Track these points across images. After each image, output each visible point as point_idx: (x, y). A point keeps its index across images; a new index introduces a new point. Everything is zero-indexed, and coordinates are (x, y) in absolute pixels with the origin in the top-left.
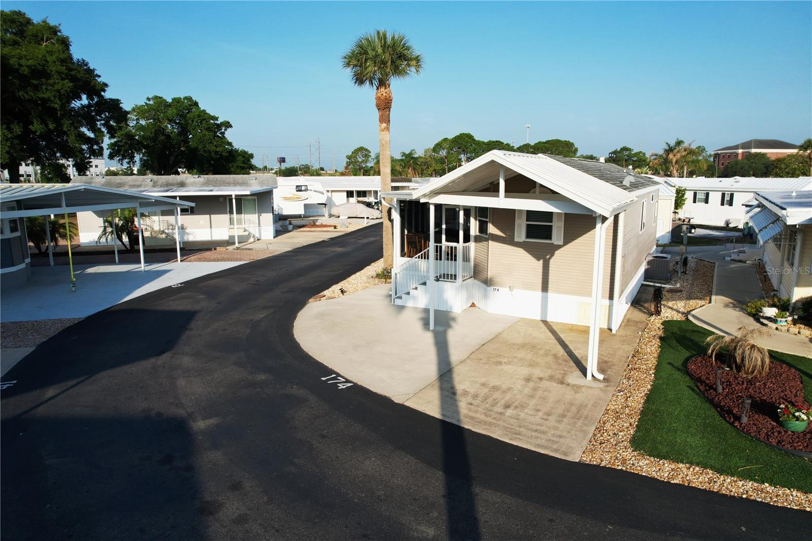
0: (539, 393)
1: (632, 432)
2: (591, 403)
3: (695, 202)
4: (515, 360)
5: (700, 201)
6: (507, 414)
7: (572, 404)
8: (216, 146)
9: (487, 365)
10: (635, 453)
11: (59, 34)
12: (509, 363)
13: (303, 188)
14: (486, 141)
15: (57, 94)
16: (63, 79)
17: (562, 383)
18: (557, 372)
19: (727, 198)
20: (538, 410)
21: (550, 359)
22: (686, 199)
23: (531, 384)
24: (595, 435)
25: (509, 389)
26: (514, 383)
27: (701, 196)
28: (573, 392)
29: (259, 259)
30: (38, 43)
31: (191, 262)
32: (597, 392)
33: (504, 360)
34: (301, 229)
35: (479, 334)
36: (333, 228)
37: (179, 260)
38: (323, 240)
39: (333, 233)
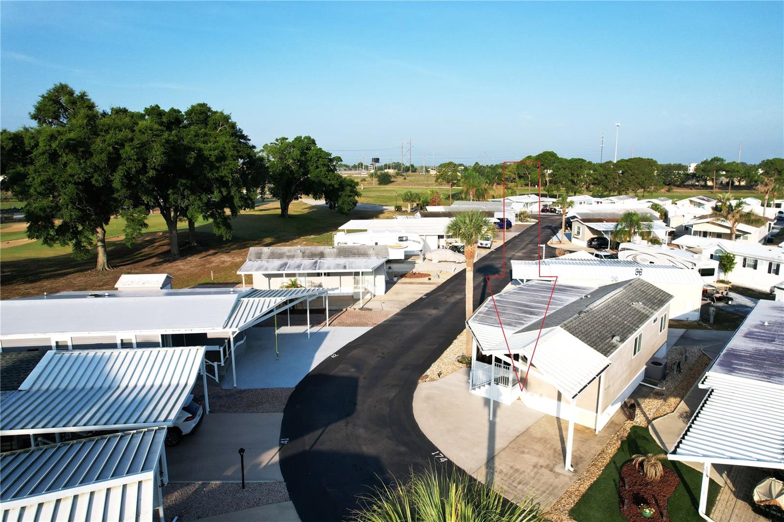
0: (538, 476)
1: (573, 506)
2: (561, 486)
3: (744, 266)
4: (532, 451)
5: (749, 266)
6: (519, 488)
7: (551, 485)
9: (517, 453)
10: (568, 517)
11: (230, 121)
12: (528, 453)
13: (404, 239)
14: (569, 158)
15: (231, 171)
17: (551, 470)
18: (552, 462)
19: (774, 267)
20: (533, 487)
21: (551, 452)
22: (736, 263)
23: (536, 470)
24: (555, 505)
25: (524, 472)
26: (527, 467)
27: (750, 262)
28: (555, 477)
29: (379, 323)
30: (216, 128)
31: (335, 326)
32: (567, 479)
33: (526, 450)
34: (403, 278)
35: (517, 427)
36: (427, 278)
37: (327, 324)
38: (422, 298)
39: (428, 285)
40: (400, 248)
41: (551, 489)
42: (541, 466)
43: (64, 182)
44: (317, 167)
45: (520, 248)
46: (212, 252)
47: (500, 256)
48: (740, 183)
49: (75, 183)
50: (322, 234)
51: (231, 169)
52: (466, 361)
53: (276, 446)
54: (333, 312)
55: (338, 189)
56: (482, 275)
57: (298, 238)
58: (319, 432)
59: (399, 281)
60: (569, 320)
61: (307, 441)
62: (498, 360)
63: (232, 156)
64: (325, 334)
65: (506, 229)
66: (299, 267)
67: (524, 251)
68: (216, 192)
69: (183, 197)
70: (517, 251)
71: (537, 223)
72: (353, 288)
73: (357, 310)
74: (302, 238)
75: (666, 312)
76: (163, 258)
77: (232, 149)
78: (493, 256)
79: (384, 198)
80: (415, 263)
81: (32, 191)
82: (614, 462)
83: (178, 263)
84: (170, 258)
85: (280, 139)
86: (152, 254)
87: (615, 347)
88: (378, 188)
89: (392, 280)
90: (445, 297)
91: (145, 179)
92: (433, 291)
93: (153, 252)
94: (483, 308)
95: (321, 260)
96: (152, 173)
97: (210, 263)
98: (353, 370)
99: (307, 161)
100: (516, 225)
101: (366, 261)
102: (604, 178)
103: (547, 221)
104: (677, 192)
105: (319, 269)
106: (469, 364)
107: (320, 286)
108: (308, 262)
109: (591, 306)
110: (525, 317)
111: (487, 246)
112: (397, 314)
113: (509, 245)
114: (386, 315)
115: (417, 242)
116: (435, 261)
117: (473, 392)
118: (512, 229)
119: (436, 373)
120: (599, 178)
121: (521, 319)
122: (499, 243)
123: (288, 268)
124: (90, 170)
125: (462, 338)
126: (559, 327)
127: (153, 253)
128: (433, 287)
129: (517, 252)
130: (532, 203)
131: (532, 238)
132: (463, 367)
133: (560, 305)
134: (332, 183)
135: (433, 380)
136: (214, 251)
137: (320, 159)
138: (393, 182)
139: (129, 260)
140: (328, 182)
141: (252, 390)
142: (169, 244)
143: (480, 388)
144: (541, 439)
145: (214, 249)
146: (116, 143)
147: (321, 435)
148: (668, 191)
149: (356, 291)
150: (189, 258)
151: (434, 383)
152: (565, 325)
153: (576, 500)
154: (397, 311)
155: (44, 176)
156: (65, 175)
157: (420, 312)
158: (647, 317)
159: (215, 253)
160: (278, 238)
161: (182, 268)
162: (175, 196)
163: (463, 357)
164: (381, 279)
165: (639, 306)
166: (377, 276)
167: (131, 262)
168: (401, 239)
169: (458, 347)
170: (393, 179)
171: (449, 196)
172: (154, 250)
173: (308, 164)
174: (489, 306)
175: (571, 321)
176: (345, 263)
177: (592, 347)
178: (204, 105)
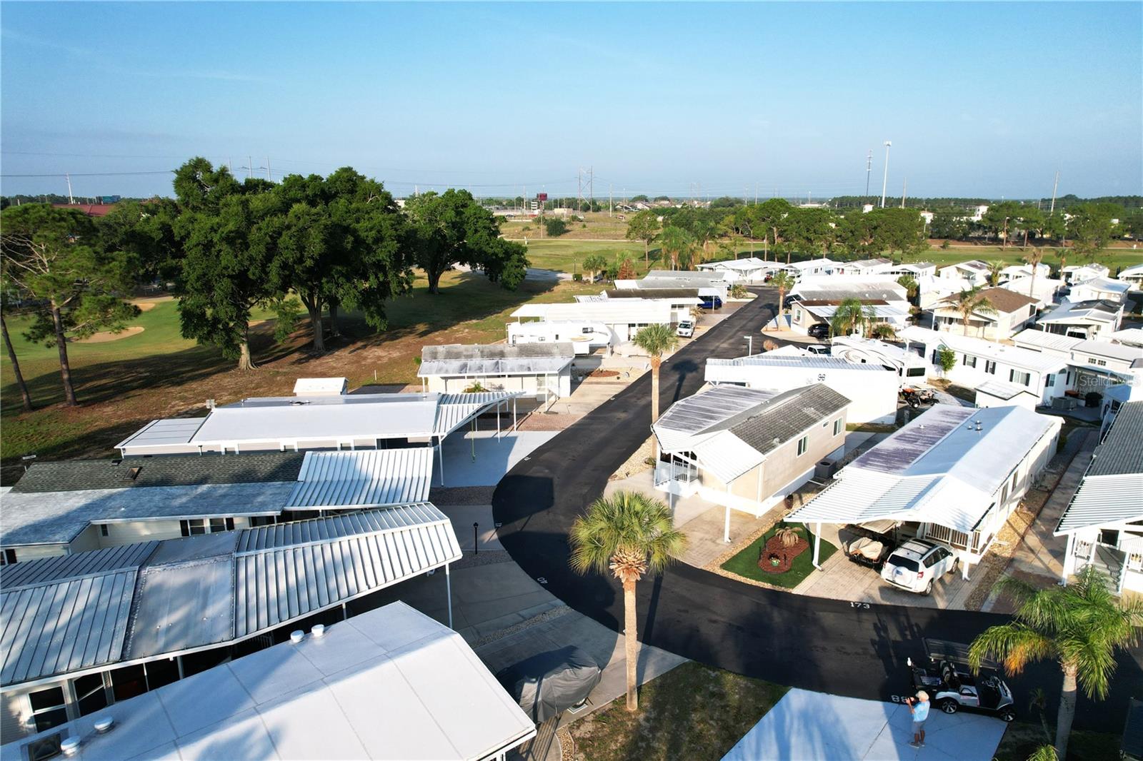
0: (702, 545)
1: (724, 562)
2: (718, 551)
3: (964, 364)
4: (701, 530)
5: (969, 364)
6: (686, 552)
8: (492, 248)
11: (383, 190)
12: (697, 531)
13: (589, 330)
16: (393, 240)
17: (712, 542)
18: (714, 537)
19: (990, 366)
20: (698, 552)
21: (714, 530)
22: (956, 360)
23: (701, 541)
24: (711, 562)
25: (692, 543)
26: (695, 540)
27: (969, 360)
28: (714, 545)
29: (566, 427)
30: (365, 199)
31: (522, 430)
32: (724, 547)
33: (696, 529)
34: (589, 377)
35: (693, 513)
36: (616, 377)
37: (515, 429)
38: (610, 400)
39: (616, 386)
40: (585, 340)
41: (711, 552)
42: (706, 539)
43: (218, 275)
44: (476, 231)
45: (726, 338)
46: (360, 344)
47: (701, 347)
48: (1042, 235)
49: (229, 276)
50: (485, 317)
51: (390, 252)
52: (651, 462)
53: (492, 529)
54: (520, 416)
55: (502, 259)
56: (677, 373)
57: (458, 324)
58: (525, 520)
59: (585, 381)
60: (737, 424)
61: (517, 525)
62: (675, 458)
63: (390, 236)
64: (514, 439)
65: (715, 309)
66: (480, 368)
67: (731, 341)
68: (372, 278)
69: (338, 285)
70: (722, 341)
71: (756, 300)
72: (536, 389)
73: (542, 413)
74: (462, 323)
75: (842, 417)
76: (306, 353)
77: (390, 227)
78: (694, 347)
79: (557, 258)
80: (601, 358)
81: (188, 287)
82: (765, 537)
83: (326, 359)
84: (316, 353)
85: (427, 194)
86: (289, 348)
87: (773, 447)
88: (548, 242)
89: (577, 379)
90: (634, 400)
91: (301, 268)
92: (622, 392)
93: (290, 345)
94: (668, 413)
95: (502, 361)
96: (309, 263)
97: (365, 358)
98: (547, 471)
99: (463, 223)
100: (728, 302)
101: (551, 362)
102: (851, 234)
103: (770, 296)
104: (955, 249)
105: (502, 371)
106: (654, 465)
107: (501, 388)
108: (488, 363)
109: (762, 412)
110: (705, 421)
111: (688, 335)
112: (584, 418)
113: (715, 333)
114: (574, 419)
115: (603, 333)
116: (625, 356)
117: (657, 488)
118: (721, 309)
119: (624, 473)
120: (843, 235)
121: (701, 423)
122: (703, 330)
123: (470, 370)
124: (246, 263)
125: (649, 441)
126: (727, 430)
127: (292, 347)
128: (623, 387)
129: (723, 343)
130: (752, 270)
131: (745, 322)
132: (650, 467)
133: (740, 410)
134: (496, 251)
135: (621, 479)
136: (362, 344)
137: (480, 220)
138: (568, 231)
139: (268, 356)
140: (491, 251)
141: (459, 488)
142: (308, 335)
143: (662, 484)
144: (710, 521)
145: (361, 340)
146: (274, 232)
147: (528, 520)
148: (943, 247)
149: (540, 393)
150: (337, 353)
151: (623, 481)
152: (733, 428)
153: (728, 559)
154: (585, 414)
155: (199, 272)
156: (219, 268)
157: (609, 415)
158: (815, 421)
159: (365, 347)
160: (432, 324)
161: (334, 365)
162: (330, 285)
163: (650, 459)
164: (566, 380)
165: (810, 411)
166: (562, 377)
167: (270, 358)
168: (585, 331)
169: (645, 451)
170: (568, 227)
171: (645, 254)
172: (291, 342)
173: (465, 226)
174: (674, 411)
175: (740, 425)
176: (529, 364)
177: (753, 446)
178: (349, 170)
